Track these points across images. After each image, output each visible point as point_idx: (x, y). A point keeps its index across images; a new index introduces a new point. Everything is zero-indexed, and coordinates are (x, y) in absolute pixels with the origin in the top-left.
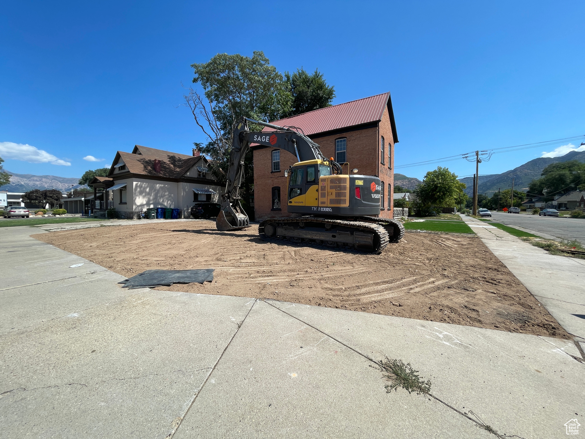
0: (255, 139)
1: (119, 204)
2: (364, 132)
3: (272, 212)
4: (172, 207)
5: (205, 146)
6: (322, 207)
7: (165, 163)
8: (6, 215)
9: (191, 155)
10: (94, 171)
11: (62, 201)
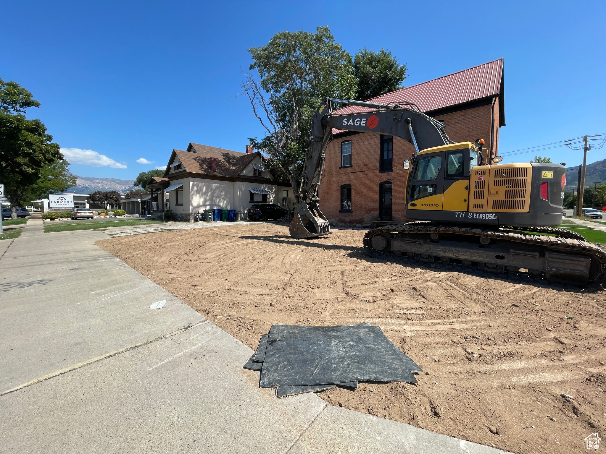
0: (345, 123)
1: (175, 205)
2: (471, 113)
3: (340, 214)
4: (229, 208)
5: (261, 141)
6: (477, 213)
7: (220, 160)
8: (73, 217)
9: (244, 152)
10: (147, 173)
11: (121, 201)
